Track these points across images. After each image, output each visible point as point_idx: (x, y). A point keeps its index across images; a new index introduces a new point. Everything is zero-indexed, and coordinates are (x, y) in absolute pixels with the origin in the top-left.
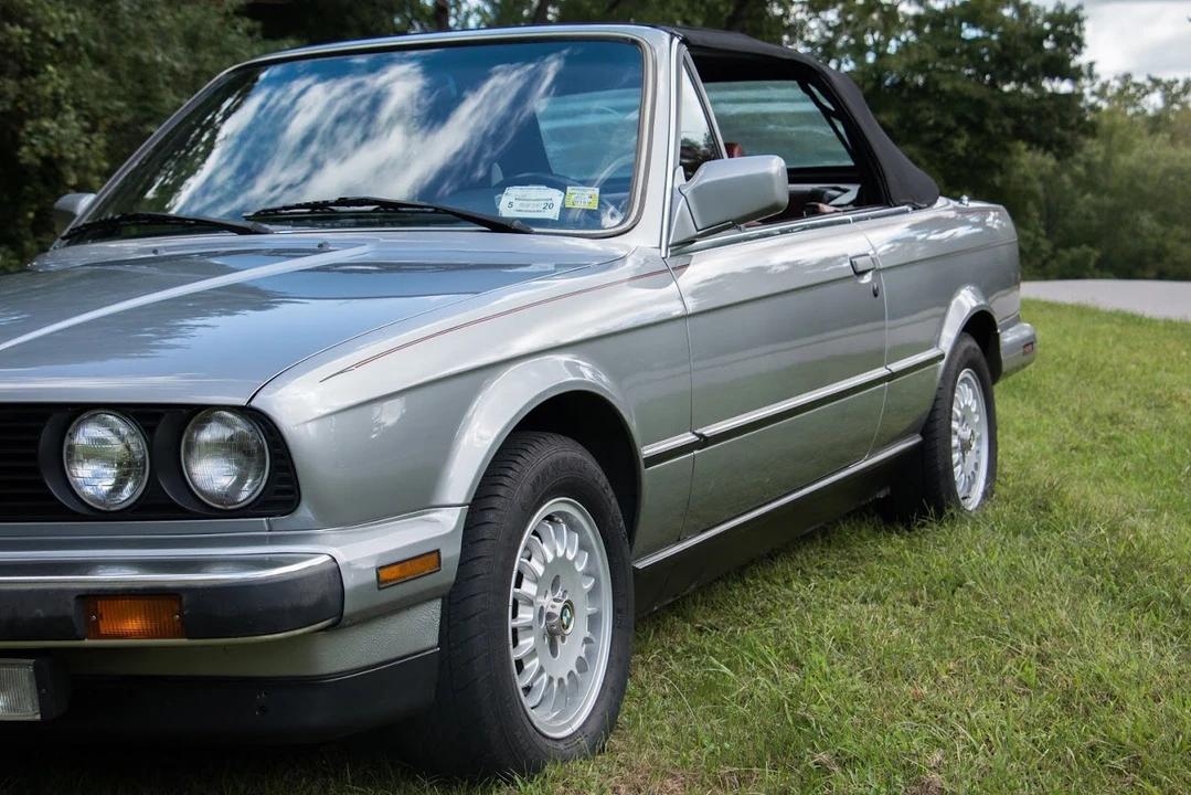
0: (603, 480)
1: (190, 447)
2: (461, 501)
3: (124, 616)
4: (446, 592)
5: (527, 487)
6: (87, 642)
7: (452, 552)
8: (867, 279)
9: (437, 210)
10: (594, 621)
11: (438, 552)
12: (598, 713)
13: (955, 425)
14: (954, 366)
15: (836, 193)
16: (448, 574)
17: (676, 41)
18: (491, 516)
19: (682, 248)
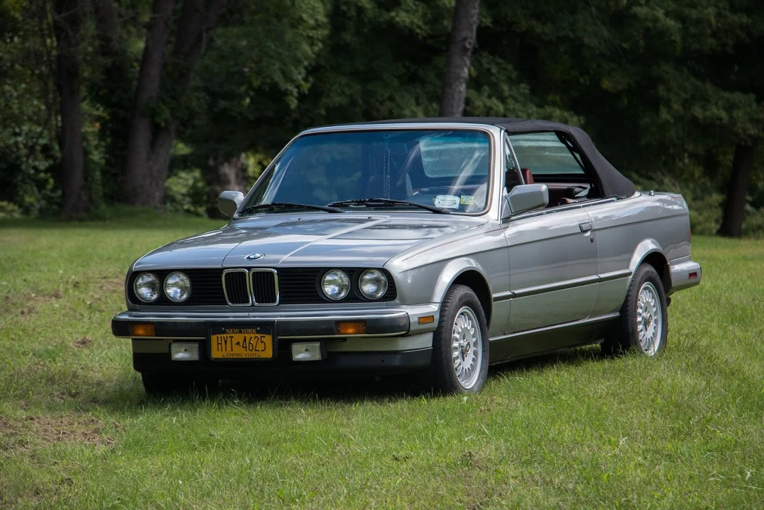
0: (479, 303)
1: (361, 281)
2: (439, 301)
3: (348, 328)
4: (434, 330)
5: (457, 300)
6: (337, 336)
7: (437, 317)
8: (588, 234)
9: (410, 205)
10: (475, 353)
11: (433, 316)
12: (477, 384)
13: (640, 311)
14: (639, 279)
15: (580, 189)
16: (435, 324)
17: (503, 131)
18: (447, 309)
19: (506, 220)
